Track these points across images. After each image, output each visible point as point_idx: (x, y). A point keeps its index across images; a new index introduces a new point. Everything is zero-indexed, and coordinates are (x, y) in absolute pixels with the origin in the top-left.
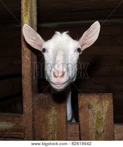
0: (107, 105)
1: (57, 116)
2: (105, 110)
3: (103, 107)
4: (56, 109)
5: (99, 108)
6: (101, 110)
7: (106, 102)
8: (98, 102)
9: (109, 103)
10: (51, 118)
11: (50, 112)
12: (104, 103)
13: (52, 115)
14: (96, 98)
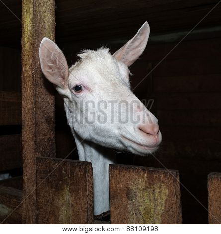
0: (164, 196)
1: (72, 205)
2: (159, 208)
3: (155, 200)
4: (71, 191)
5: (147, 201)
6: (152, 207)
7: (163, 189)
8: (147, 187)
9: (167, 191)
10: (63, 208)
11: (62, 195)
12: (157, 191)
13: (65, 201)
14: (143, 177)
